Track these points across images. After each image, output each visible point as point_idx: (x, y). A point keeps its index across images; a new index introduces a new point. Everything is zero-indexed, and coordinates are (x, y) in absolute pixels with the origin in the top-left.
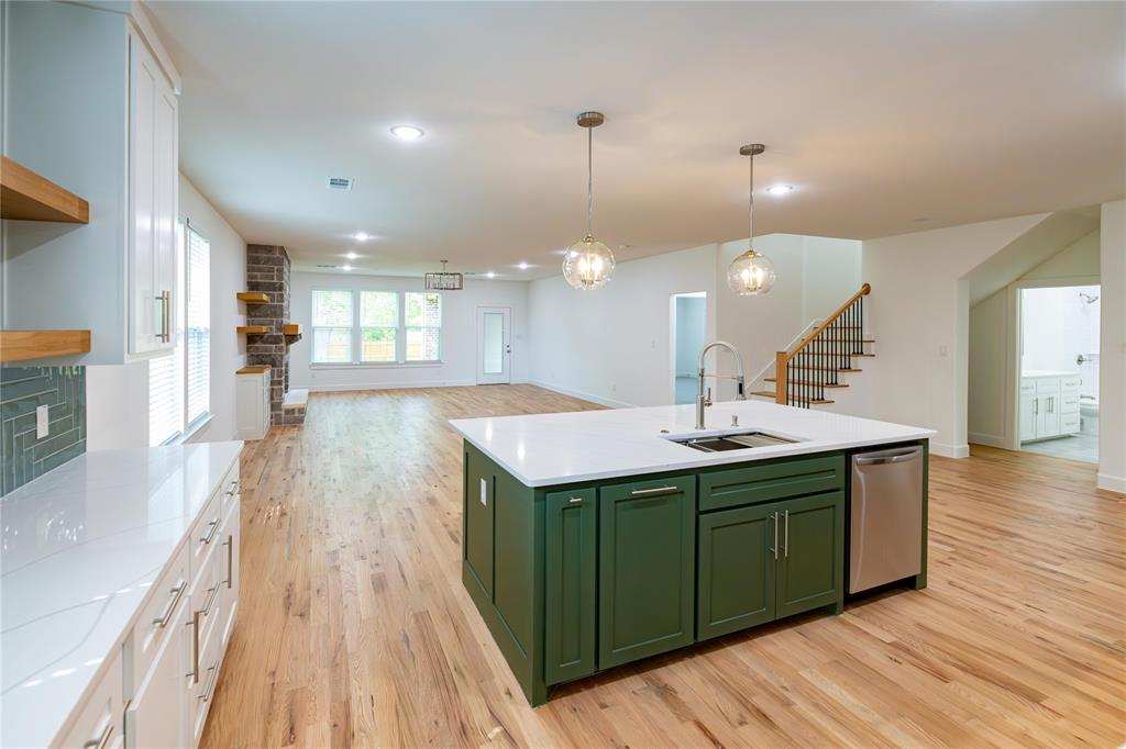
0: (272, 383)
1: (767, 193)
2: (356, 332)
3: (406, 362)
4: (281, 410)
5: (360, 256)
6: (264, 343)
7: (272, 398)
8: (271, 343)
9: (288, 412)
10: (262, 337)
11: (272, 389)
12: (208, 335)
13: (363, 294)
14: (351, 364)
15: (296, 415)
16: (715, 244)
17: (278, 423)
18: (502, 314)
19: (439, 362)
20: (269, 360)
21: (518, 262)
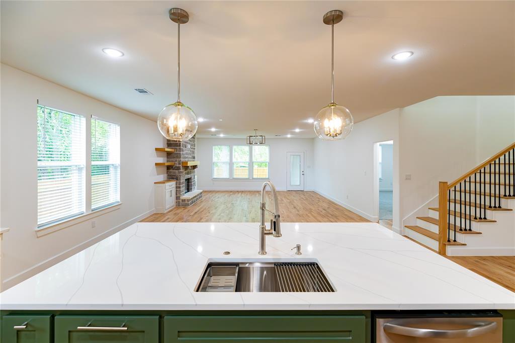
0: (176, 187)
1: (392, 60)
2: (231, 164)
3: (253, 179)
4: (180, 199)
5: (217, 130)
6: (173, 169)
7: (176, 194)
8: (176, 170)
9: (183, 200)
10: (172, 167)
11: (177, 190)
12: (120, 167)
13: (235, 147)
14: (228, 179)
15: (186, 202)
16: (398, 109)
17: (179, 205)
18: (300, 155)
19: (268, 179)
20: (175, 177)
21: (294, 128)
